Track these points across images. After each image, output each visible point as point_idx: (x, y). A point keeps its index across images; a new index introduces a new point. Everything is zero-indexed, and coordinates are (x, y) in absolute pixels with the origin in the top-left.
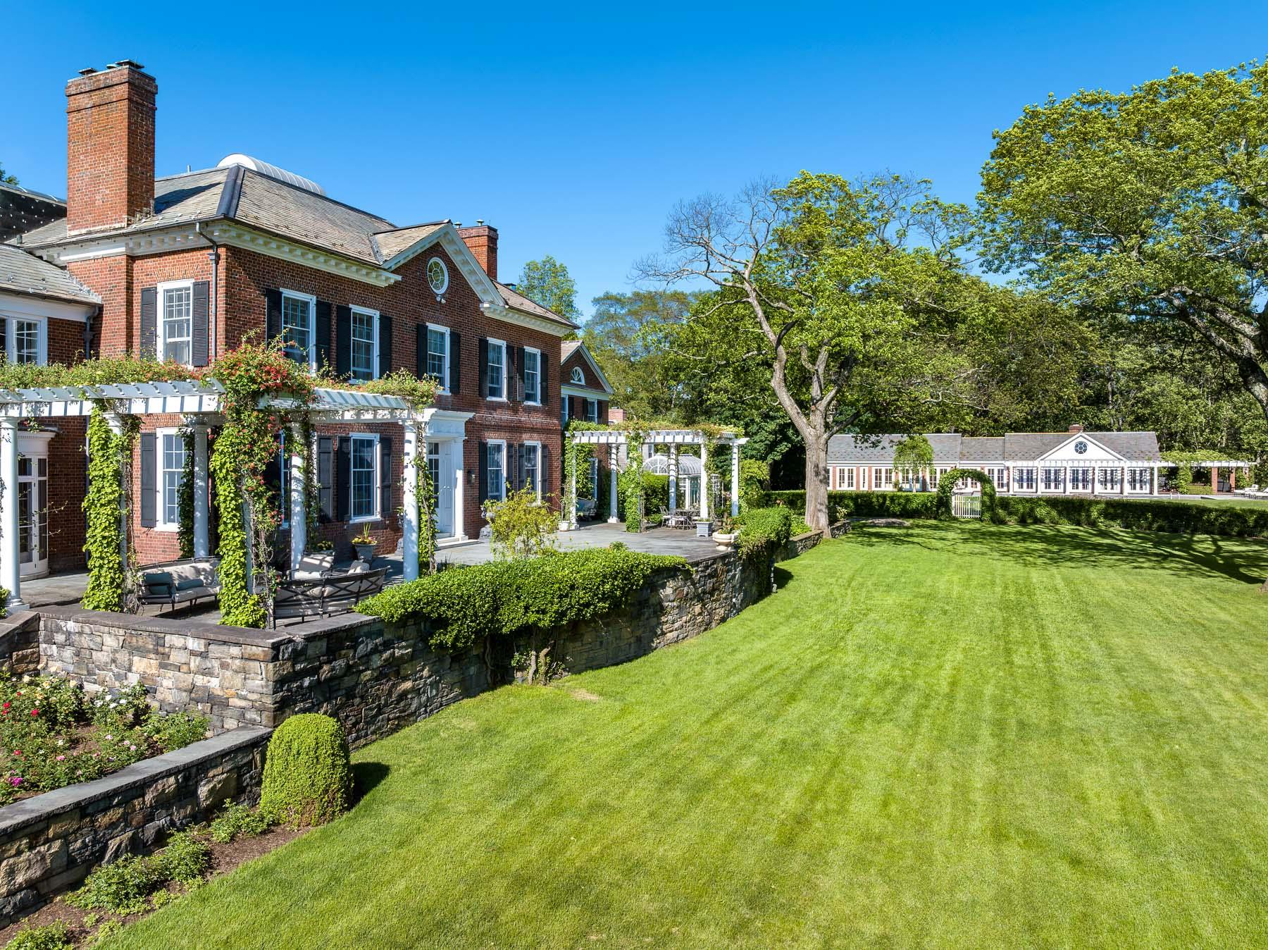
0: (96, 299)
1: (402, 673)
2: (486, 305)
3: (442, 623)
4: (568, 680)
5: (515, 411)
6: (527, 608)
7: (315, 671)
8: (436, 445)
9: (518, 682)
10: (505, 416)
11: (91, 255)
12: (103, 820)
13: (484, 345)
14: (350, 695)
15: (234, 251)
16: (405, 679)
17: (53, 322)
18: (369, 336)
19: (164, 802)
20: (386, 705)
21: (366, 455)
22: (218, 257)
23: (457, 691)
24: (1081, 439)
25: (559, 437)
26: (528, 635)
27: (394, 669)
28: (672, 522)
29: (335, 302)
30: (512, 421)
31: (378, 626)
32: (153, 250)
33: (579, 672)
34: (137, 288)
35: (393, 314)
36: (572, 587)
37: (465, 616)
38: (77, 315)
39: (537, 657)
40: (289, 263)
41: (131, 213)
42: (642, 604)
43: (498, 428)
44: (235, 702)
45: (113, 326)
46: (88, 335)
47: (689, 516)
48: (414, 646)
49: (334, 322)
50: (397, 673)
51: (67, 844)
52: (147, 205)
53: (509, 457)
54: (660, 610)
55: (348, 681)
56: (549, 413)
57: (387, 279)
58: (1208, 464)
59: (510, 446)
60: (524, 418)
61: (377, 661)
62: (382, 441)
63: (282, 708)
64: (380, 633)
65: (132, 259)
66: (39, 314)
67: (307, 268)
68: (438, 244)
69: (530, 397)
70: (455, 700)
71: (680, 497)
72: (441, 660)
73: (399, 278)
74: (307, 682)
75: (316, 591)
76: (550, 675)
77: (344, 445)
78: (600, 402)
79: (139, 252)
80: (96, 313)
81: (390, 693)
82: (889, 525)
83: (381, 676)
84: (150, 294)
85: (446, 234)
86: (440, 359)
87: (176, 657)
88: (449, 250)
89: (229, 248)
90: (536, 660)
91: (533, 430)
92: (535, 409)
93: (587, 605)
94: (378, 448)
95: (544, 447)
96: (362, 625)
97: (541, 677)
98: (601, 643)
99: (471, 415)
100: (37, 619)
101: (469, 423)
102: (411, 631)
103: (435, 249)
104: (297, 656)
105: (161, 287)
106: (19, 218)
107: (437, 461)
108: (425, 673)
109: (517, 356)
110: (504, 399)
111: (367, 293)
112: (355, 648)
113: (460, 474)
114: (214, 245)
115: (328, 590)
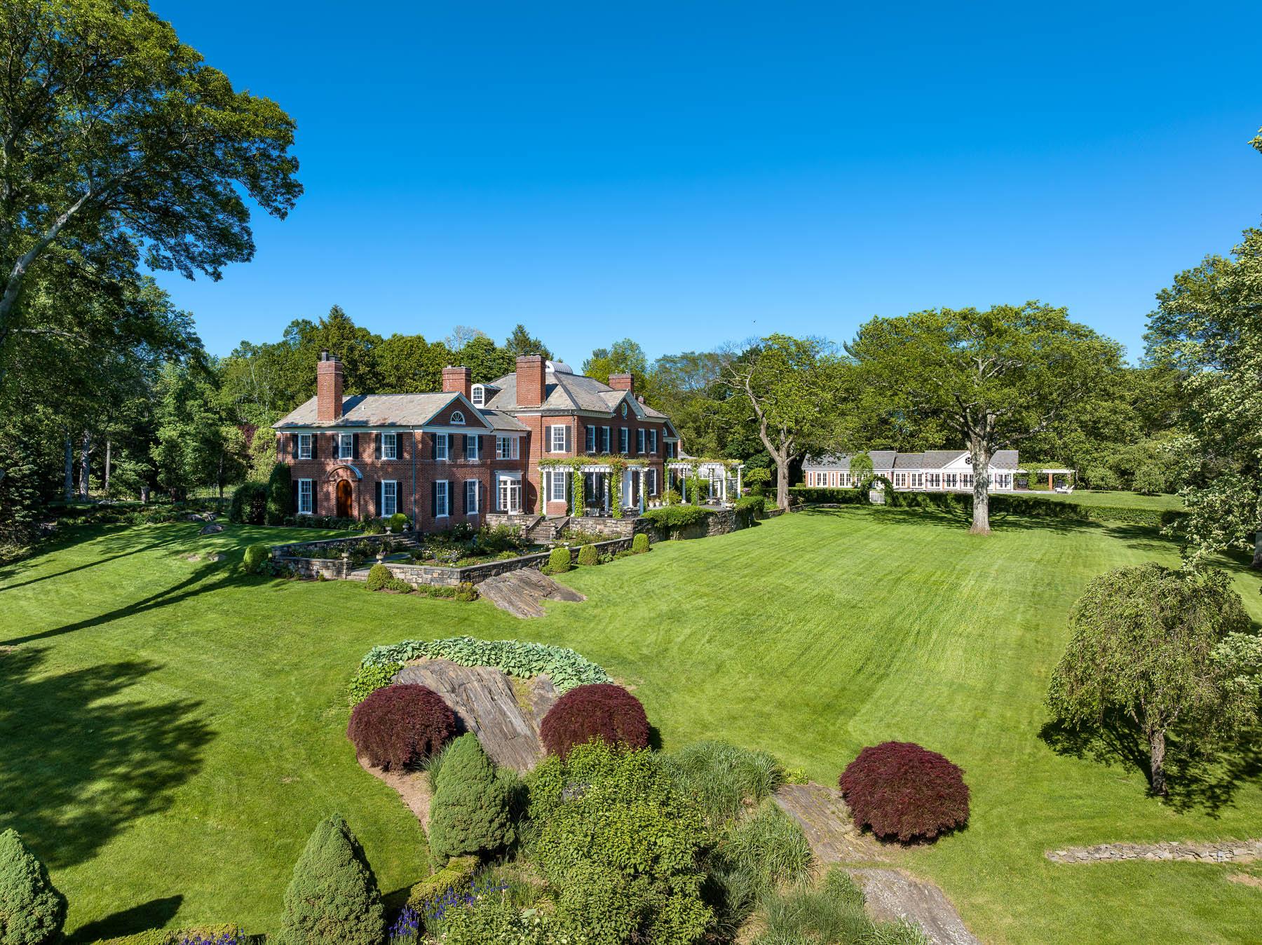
0: (529, 429)
2: (638, 417)
4: (684, 541)
5: (648, 456)
6: (675, 520)
9: (671, 539)
11: (527, 415)
13: (638, 431)
16: (650, 533)
17: (520, 438)
18: (607, 436)
22: (574, 419)
23: (658, 539)
25: (663, 466)
26: (674, 527)
28: (711, 503)
31: (646, 520)
32: (550, 415)
33: (686, 539)
34: (544, 426)
35: (613, 427)
37: (659, 522)
38: (525, 435)
42: (703, 523)
44: (624, 533)
45: (536, 437)
46: (527, 440)
47: (718, 499)
49: (599, 433)
50: (649, 531)
54: (708, 525)
56: (659, 456)
57: (612, 415)
58: (1051, 471)
60: (650, 459)
61: (646, 528)
63: (634, 533)
64: (647, 522)
65: (542, 417)
66: (518, 436)
67: (593, 417)
68: (625, 398)
69: (652, 450)
71: (715, 491)
72: (655, 531)
73: (615, 414)
76: (679, 539)
78: (674, 444)
80: (529, 433)
82: (830, 507)
84: (548, 429)
86: (625, 440)
88: (628, 399)
89: (577, 416)
90: (676, 534)
91: (653, 464)
92: (654, 455)
93: (689, 521)
97: (676, 539)
100: (569, 519)
103: (624, 400)
105: (553, 426)
109: (648, 434)
110: (644, 452)
111: (605, 421)
112: (643, 524)
113: (631, 483)
114: (573, 415)
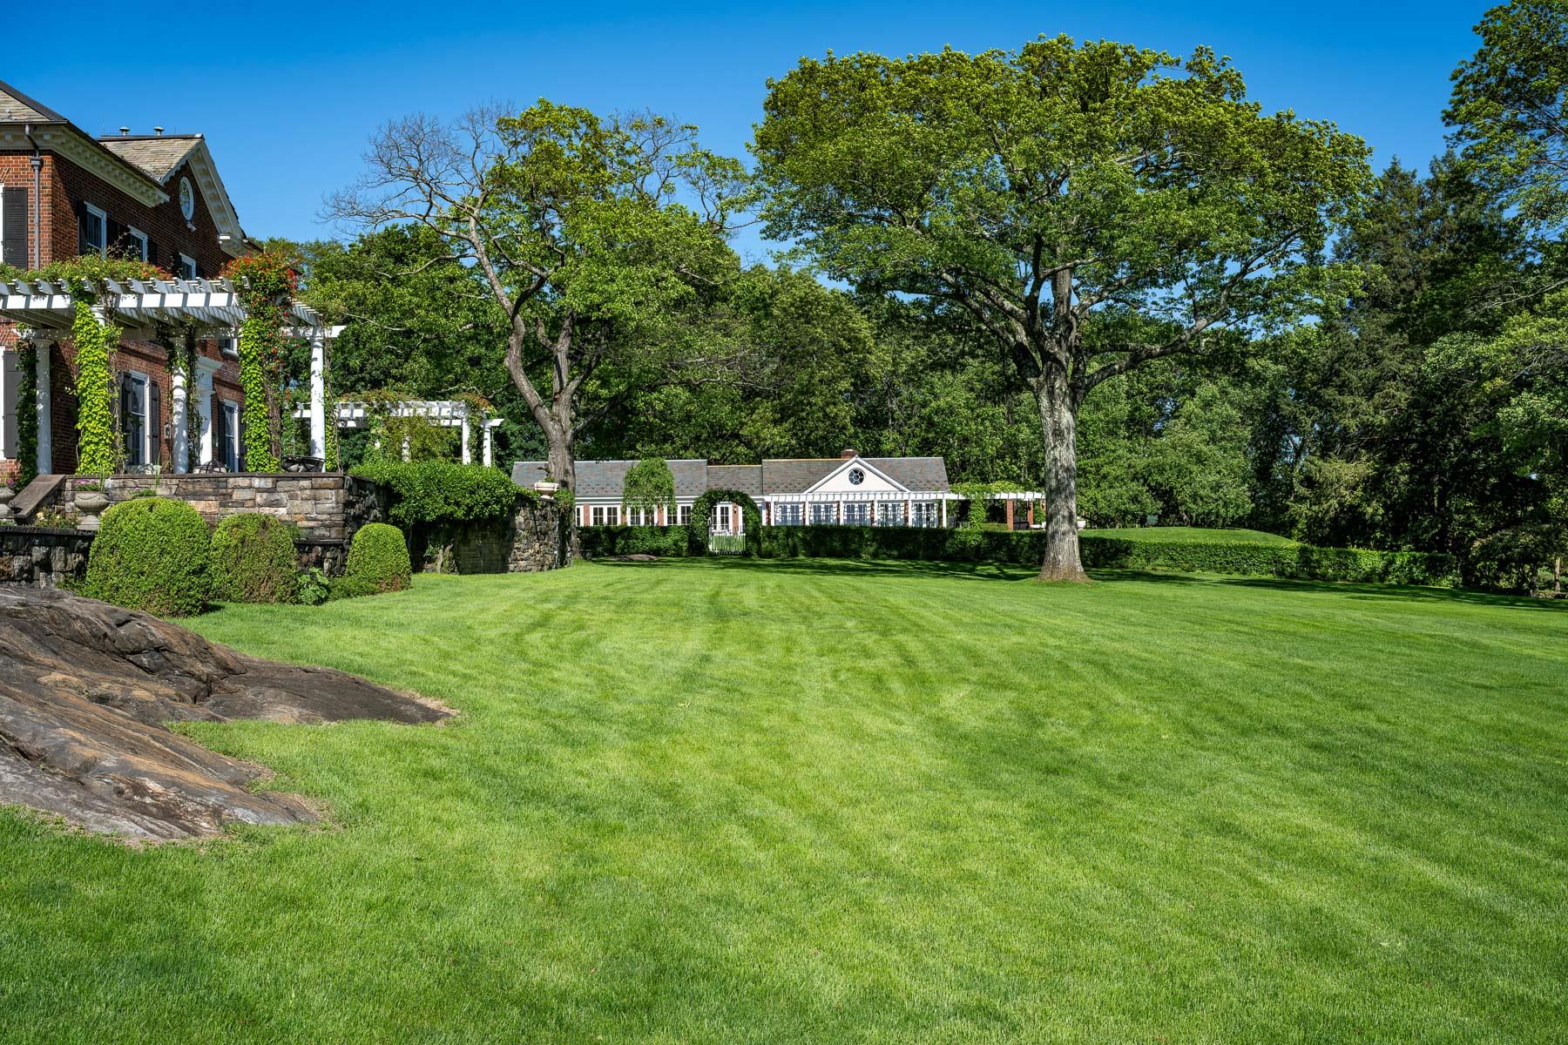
2: (222, 239)
7: (355, 505)
21: (140, 398)
24: (856, 466)
29: (118, 221)
35: (157, 240)
39: (444, 552)
40: (90, 175)
42: (507, 526)
44: (303, 524)
57: (159, 198)
58: (1004, 496)
62: (151, 383)
63: (352, 523)
67: (100, 181)
68: (188, 162)
73: (167, 198)
74: (352, 512)
76: (453, 571)
85: (198, 151)
87: (237, 495)
88: (198, 171)
94: (148, 393)
96: (368, 481)
97: (445, 569)
98: (481, 553)
101: (214, 376)
103: (186, 167)
111: (139, 213)
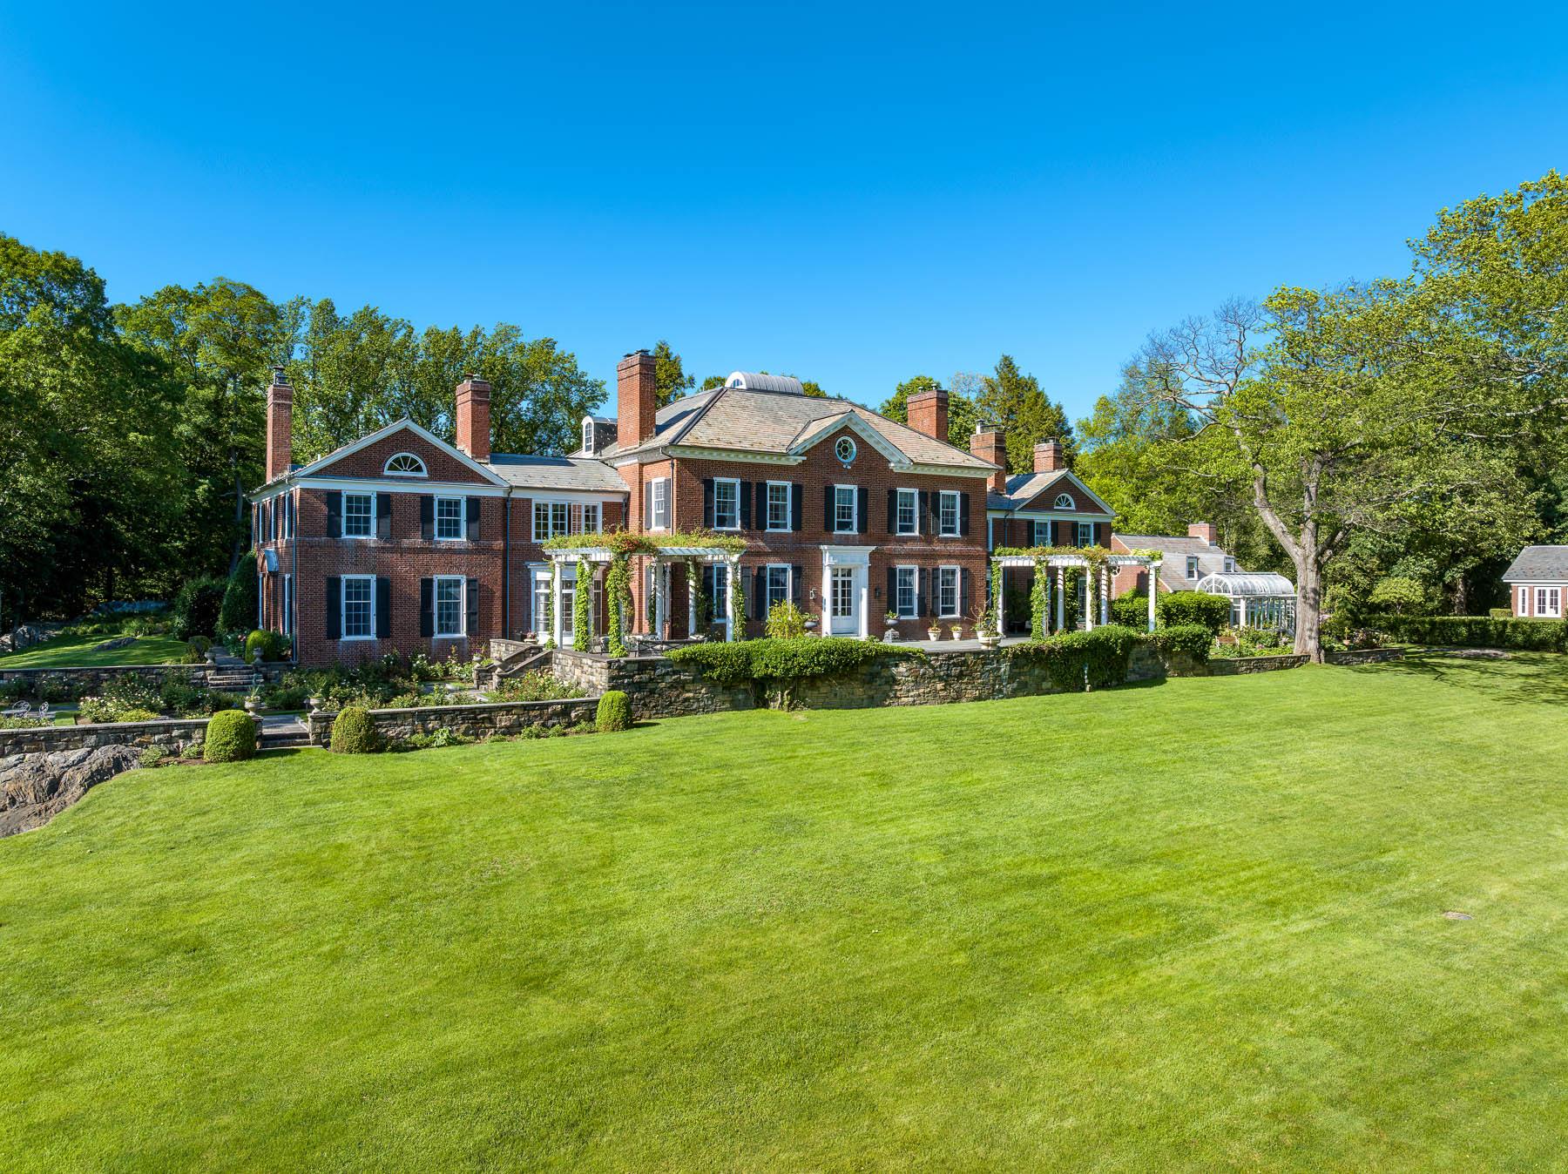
0: (627, 489)
1: (687, 688)
2: (892, 465)
3: (711, 667)
5: (929, 542)
6: (767, 666)
7: (632, 677)
8: (850, 571)
9: (771, 708)
10: (918, 547)
11: (626, 463)
12: (532, 714)
13: (892, 494)
14: (652, 692)
15: (681, 460)
16: (689, 691)
17: (605, 504)
18: (785, 499)
19: (555, 714)
20: (675, 701)
21: (781, 578)
22: (673, 464)
23: (728, 705)
25: (984, 561)
27: (680, 685)
29: (754, 481)
30: (925, 550)
31: (669, 663)
32: (650, 460)
33: (816, 709)
34: (644, 481)
35: (804, 482)
36: (795, 655)
37: (725, 664)
38: (618, 499)
39: (782, 696)
40: (720, 462)
41: (642, 439)
42: (873, 675)
43: (909, 556)
44: (599, 687)
45: (634, 503)
46: (624, 510)
48: (694, 676)
49: (754, 493)
50: (683, 687)
51: (519, 718)
52: (651, 432)
53: (921, 579)
54: (892, 681)
55: (651, 686)
56: (971, 542)
57: (796, 460)
59: (921, 571)
60: (938, 547)
61: (669, 679)
62: (793, 568)
63: (610, 689)
64: (671, 666)
65: (642, 465)
66: (597, 501)
67: (732, 463)
68: (846, 427)
69: (947, 530)
70: (726, 710)
72: (715, 686)
73: (805, 458)
74: (626, 681)
75: (658, 647)
76: (795, 707)
77: (761, 572)
78: (1097, 526)
79: (645, 461)
80: (628, 495)
81: (678, 696)
83: (672, 687)
84: (649, 484)
85: (850, 419)
86: (850, 508)
87: (586, 668)
88: (856, 429)
89: (678, 459)
91: (950, 556)
92: (953, 540)
93: (806, 667)
94: (790, 574)
95: (963, 570)
96: (660, 660)
97: (785, 707)
98: (836, 695)
99: (874, 548)
100: (551, 653)
101: (872, 555)
102: (693, 668)
103: (845, 430)
104: (620, 668)
105: (653, 481)
106: (605, 438)
107: (849, 582)
108: (703, 691)
109: (931, 498)
110: (917, 533)
111: (781, 471)
112: (655, 670)
113: (865, 592)
114: (672, 458)
115: (664, 647)
